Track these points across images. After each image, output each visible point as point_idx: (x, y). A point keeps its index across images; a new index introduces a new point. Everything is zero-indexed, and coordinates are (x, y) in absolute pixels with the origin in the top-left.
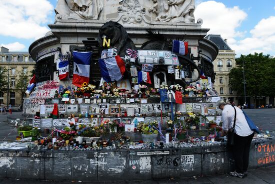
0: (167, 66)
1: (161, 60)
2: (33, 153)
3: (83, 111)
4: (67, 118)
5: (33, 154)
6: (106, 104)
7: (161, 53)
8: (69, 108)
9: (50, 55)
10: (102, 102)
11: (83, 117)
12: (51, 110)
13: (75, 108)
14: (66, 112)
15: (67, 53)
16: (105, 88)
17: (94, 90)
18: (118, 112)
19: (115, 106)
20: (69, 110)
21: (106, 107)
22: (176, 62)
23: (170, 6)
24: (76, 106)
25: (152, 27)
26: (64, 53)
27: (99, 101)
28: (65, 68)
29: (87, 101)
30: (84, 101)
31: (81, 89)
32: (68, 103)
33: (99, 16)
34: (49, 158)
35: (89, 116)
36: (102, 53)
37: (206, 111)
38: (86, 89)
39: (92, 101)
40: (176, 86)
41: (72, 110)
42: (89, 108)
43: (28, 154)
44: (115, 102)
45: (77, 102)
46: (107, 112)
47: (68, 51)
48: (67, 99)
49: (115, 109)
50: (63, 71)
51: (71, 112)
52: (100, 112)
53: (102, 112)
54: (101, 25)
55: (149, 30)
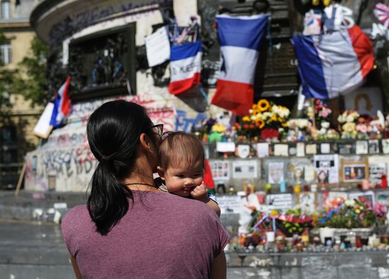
2: (254, 258)
3: (272, 175)
4: (235, 193)
5: (253, 261)
6: (330, 157)
8: (238, 170)
10: (319, 152)
11: (274, 190)
13: (251, 168)
14: (232, 179)
15: (193, 19)
16: (316, 115)
17: (286, 119)
18: (363, 177)
19: (355, 162)
20: (237, 176)
21: (332, 164)
24: (255, 163)
26: (185, 21)
27: (312, 149)
28: (188, 61)
29: (281, 149)
30: (273, 150)
31: (254, 118)
34: (290, 267)
35: (290, 189)
36: (307, 20)
38: (268, 118)
39: (292, 151)
41: (245, 174)
42: (288, 168)
43: (242, 262)
44: (353, 152)
45: (254, 154)
46: (334, 178)
47: (194, 12)
49: (356, 169)
50: (182, 69)
51: (244, 180)
52: (317, 177)
53: (322, 177)
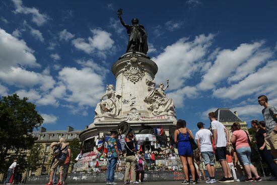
0: (150, 142)
1: (147, 139)
7: (147, 135)
9: (92, 137)
12: (95, 164)
14: (102, 165)
22: (155, 139)
23: (159, 105)
25: (144, 122)
26: (101, 137)
28: (101, 144)
32: (103, 160)
33: (119, 113)
36: (119, 137)
37: (168, 164)
40: (155, 152)
41: (104, 164)
47: (103, 136)
48: (102, 159)
50: (100, 146)
54: (119, 122)
55: (142, 124)
